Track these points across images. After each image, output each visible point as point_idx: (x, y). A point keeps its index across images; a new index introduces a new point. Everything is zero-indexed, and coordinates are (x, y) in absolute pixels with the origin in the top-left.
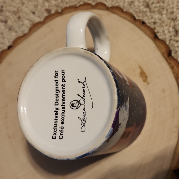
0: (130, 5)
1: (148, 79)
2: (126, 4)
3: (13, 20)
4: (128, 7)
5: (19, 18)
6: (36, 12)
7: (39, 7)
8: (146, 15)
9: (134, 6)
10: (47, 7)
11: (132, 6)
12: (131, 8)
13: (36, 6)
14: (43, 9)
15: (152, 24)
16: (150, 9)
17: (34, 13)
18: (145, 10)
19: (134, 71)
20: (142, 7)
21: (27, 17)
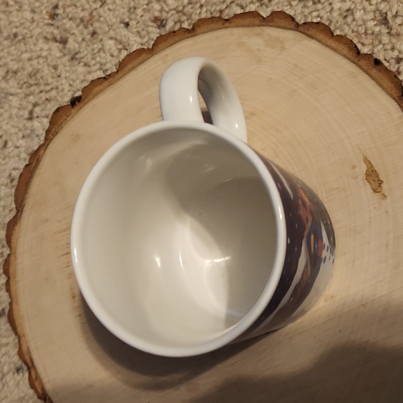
0: (345, 17)
1: (384, 186)
2: (335, 14)
3: (80, 39)
4: (341, 20)
5: (94, 34)
6: (133, 23)
7: (139, 11)
8: (380, 42)
9: (354, 20)
10: (157, 14)
11: (349, 19)
12: (346, 23)
13: (132, 10)
14: (147, 17)
15: (393, 61)
16: (390, 28)
17: (127, 25)
18: (377, 29)
19: (354, 167)
20: (371, 24)
21: (112, 33)
